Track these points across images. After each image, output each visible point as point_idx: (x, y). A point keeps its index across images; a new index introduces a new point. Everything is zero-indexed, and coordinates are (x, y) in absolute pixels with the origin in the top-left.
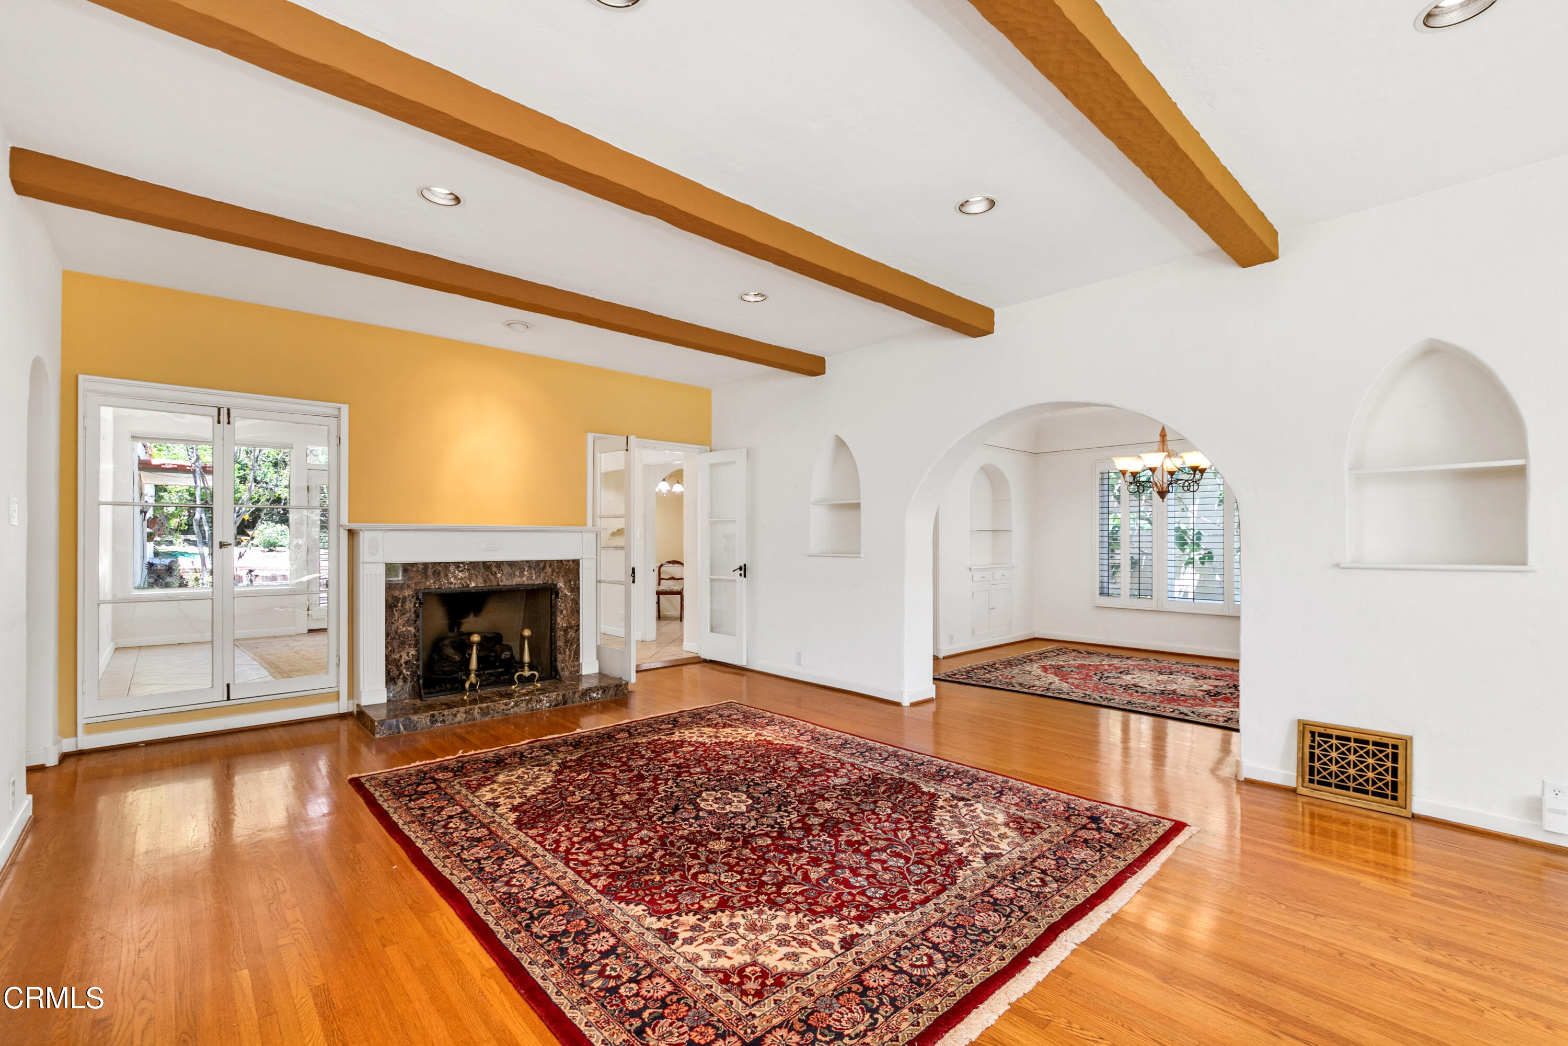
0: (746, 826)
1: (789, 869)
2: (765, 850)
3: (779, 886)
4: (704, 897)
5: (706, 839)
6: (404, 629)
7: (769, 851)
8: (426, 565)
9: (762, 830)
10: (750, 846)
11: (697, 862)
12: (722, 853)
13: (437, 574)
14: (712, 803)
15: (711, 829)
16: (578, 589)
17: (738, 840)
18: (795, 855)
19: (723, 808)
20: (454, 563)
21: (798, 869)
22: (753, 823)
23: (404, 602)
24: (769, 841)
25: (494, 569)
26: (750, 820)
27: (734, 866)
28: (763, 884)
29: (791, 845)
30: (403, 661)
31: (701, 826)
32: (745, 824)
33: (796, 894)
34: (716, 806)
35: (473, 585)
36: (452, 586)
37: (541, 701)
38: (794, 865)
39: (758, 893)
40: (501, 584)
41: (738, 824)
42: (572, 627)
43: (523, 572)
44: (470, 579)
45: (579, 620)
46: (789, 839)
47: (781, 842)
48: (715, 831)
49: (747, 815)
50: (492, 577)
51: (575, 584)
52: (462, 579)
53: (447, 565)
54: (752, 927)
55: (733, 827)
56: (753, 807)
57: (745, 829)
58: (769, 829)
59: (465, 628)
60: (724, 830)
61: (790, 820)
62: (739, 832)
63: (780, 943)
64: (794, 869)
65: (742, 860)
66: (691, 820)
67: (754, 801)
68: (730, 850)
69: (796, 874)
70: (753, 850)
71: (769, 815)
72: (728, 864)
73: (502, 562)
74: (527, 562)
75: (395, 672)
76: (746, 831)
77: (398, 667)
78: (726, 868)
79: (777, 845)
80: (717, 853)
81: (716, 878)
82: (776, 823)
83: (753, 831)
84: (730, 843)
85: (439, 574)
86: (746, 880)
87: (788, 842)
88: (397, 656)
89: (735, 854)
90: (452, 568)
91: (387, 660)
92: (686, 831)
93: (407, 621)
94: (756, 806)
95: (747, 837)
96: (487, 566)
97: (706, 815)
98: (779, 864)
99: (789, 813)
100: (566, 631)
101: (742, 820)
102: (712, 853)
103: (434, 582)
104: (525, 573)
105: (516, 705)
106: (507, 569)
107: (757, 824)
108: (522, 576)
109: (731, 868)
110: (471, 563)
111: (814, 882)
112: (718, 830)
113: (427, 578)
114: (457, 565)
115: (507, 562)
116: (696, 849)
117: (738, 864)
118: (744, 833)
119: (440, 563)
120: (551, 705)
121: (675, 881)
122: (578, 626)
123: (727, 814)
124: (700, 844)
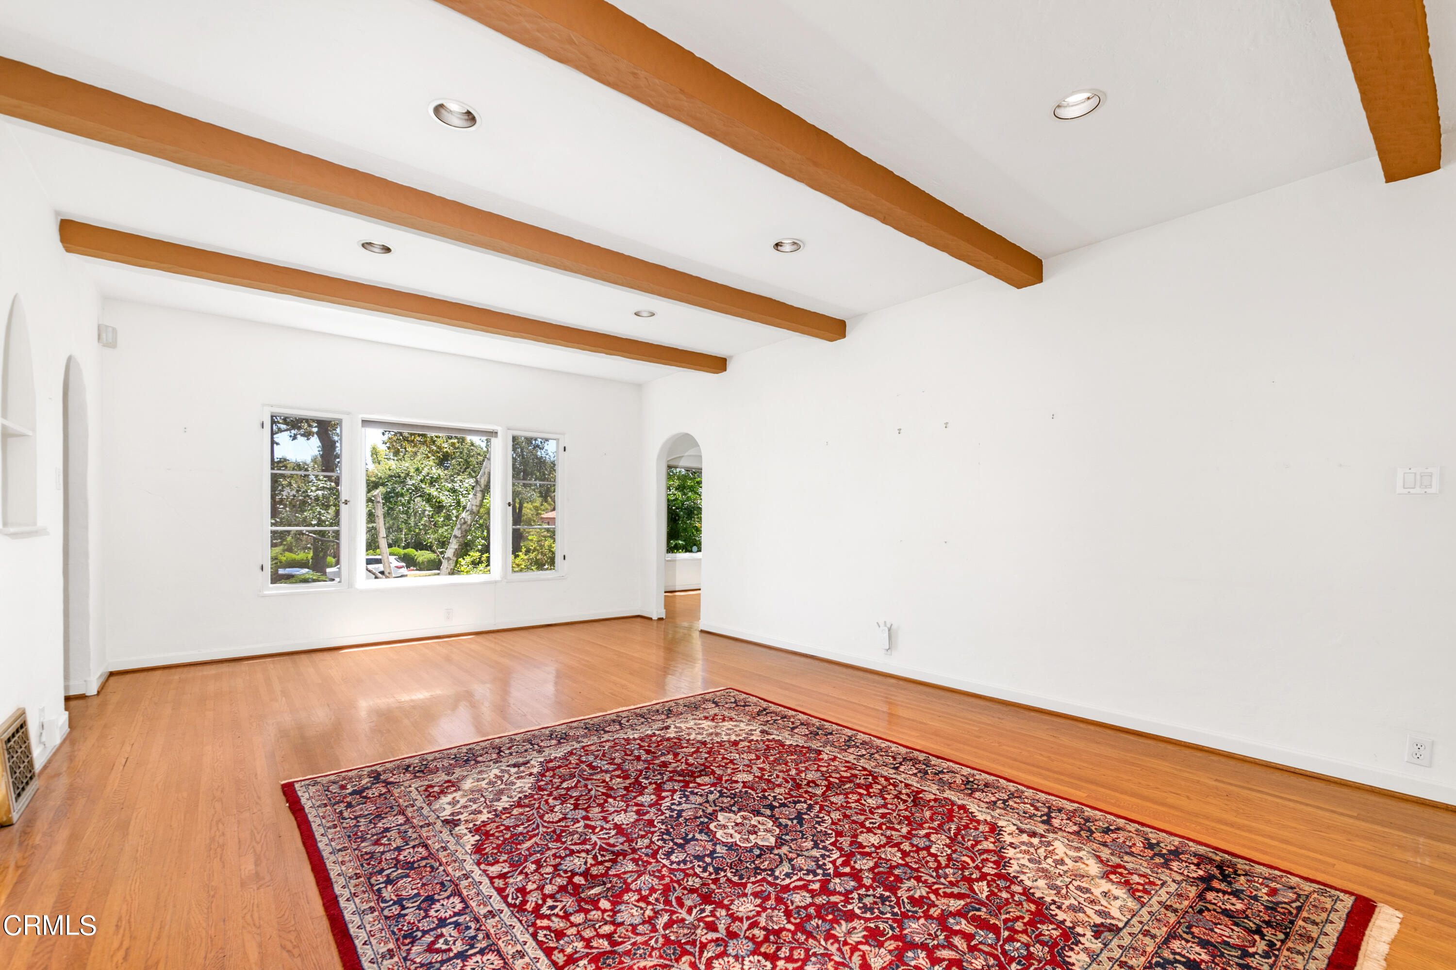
0: (718, 794)
1: (687, 760)
2: (703, 773)
3: (697, 751)
4: (749, 747)
5: (757, 782)
7: (700, 771)
9: (703, 790)
10: (716, 776)
11: (759, 766)
12: (740, 771)
14: (760, 826)
15: (753, 792)
17: (726, 781)
18: (679, 769)
19: (744, 818)
21: (679, 761)
22: (711, 797)
24: (698, 780)
26: (714, 801)
27: (729, 763)
28: (708, 753)
29: (680, 776)
31: (765, 797)
32: (720, 797)
33: (687, 747)
34: (753, 822)
38: (682, 763)
39: (711, 748)
41: (727, 797)
46: (679, 781)
47: (687, 778)
48: (750, 791)
49: (717, 808)
54: (717, 734)
55: (731, 794)
56: (710, 819)
57: (720, 792)
58: (696, 791)
60: (741, 791)
61: (673, 799)
62: (726, 788)
63: (703, 728)
64: (683, 760)
65: (723, 766)
66: (777, 805)
67: (708, 828)
68: (733, 773)
69: (683, 757)
70: (713, 773)
71: (694, 806)
72: (734, 764)
76: (719, 789)
78: (735, 762)
79: (692, 776)
80: (744, 771)
81: (742, 756)
82: (687, 797)
83: (712, 789)
84: (734, 779)
86: (720, 754)
87: (681, 778)
89: (729, 771)
92: (778, 792)
94: (706, 820)
95: (718, 783)
97: (762, 810)
98: (694, 764)
99: (670, 808)
101: (723, 803)
102: (748, 771)
107: (707, 796)
109: (732, 761)
111: (671, 753)
112: (746, 792)
116: (763, 775)
117: (727, 764)
118: (721, 786)
121: (772, 755)
123: (740, 810)
124: (760, 778)
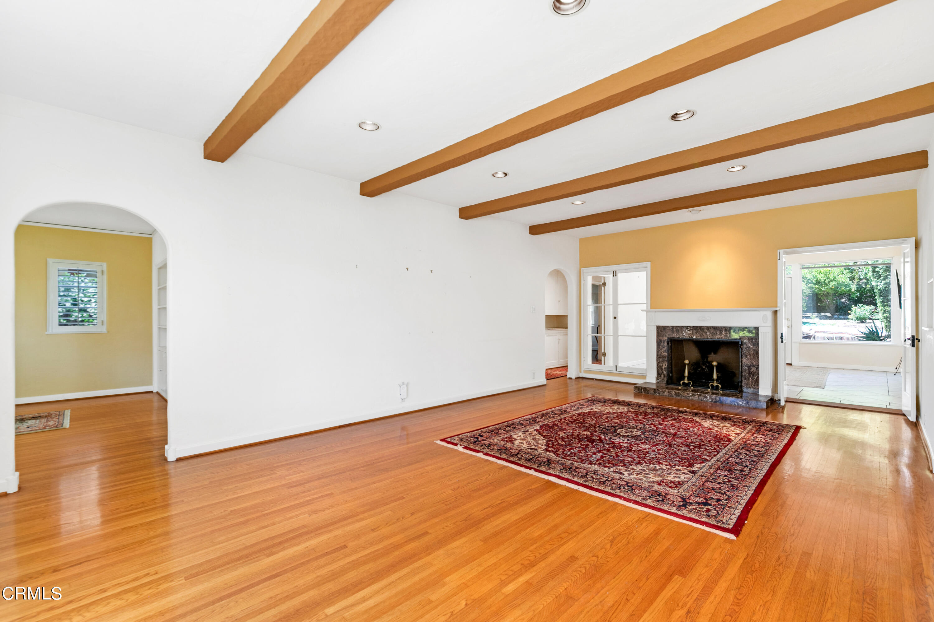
6: (664, 354)
8: (673, 327)
13: (677, 331)
16: (758, 344)
20: (685, 326)
23: (664, 342)
25: (705, 330)
30: (663, 367)
35: (694, 337)
36: (685, 337)
37: (706, 397)
40: (709, 338)
42: (754, 366)
43: (722, 333)
44: (693, 334)
45: (759, 362)
50: (704, 334)
51: (756, 341)
52: (689, 334)
53: (682, 327)
59: (709, 359)
73: (710, 327)
74: (724, 327)
75: (660, 372)
77: (662, 369)
85: (679, 331)
88: (661, 365)
90: (684, 329)
91: (657, 365)
93: (665, 351)
96: (701, 328)
100: (749, 367)
103: (677, 335)
104: (723, 333)
105: (693, 395)
106: (712, 331)
108: (721, 334)
110: (693, 327)
113: (673, 332)
114: (687, 327)
115: (713, 327)
119: (679, 326)
120: (712, 401)
122: (758, 366)
